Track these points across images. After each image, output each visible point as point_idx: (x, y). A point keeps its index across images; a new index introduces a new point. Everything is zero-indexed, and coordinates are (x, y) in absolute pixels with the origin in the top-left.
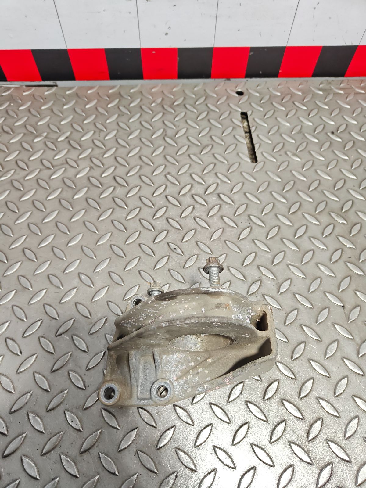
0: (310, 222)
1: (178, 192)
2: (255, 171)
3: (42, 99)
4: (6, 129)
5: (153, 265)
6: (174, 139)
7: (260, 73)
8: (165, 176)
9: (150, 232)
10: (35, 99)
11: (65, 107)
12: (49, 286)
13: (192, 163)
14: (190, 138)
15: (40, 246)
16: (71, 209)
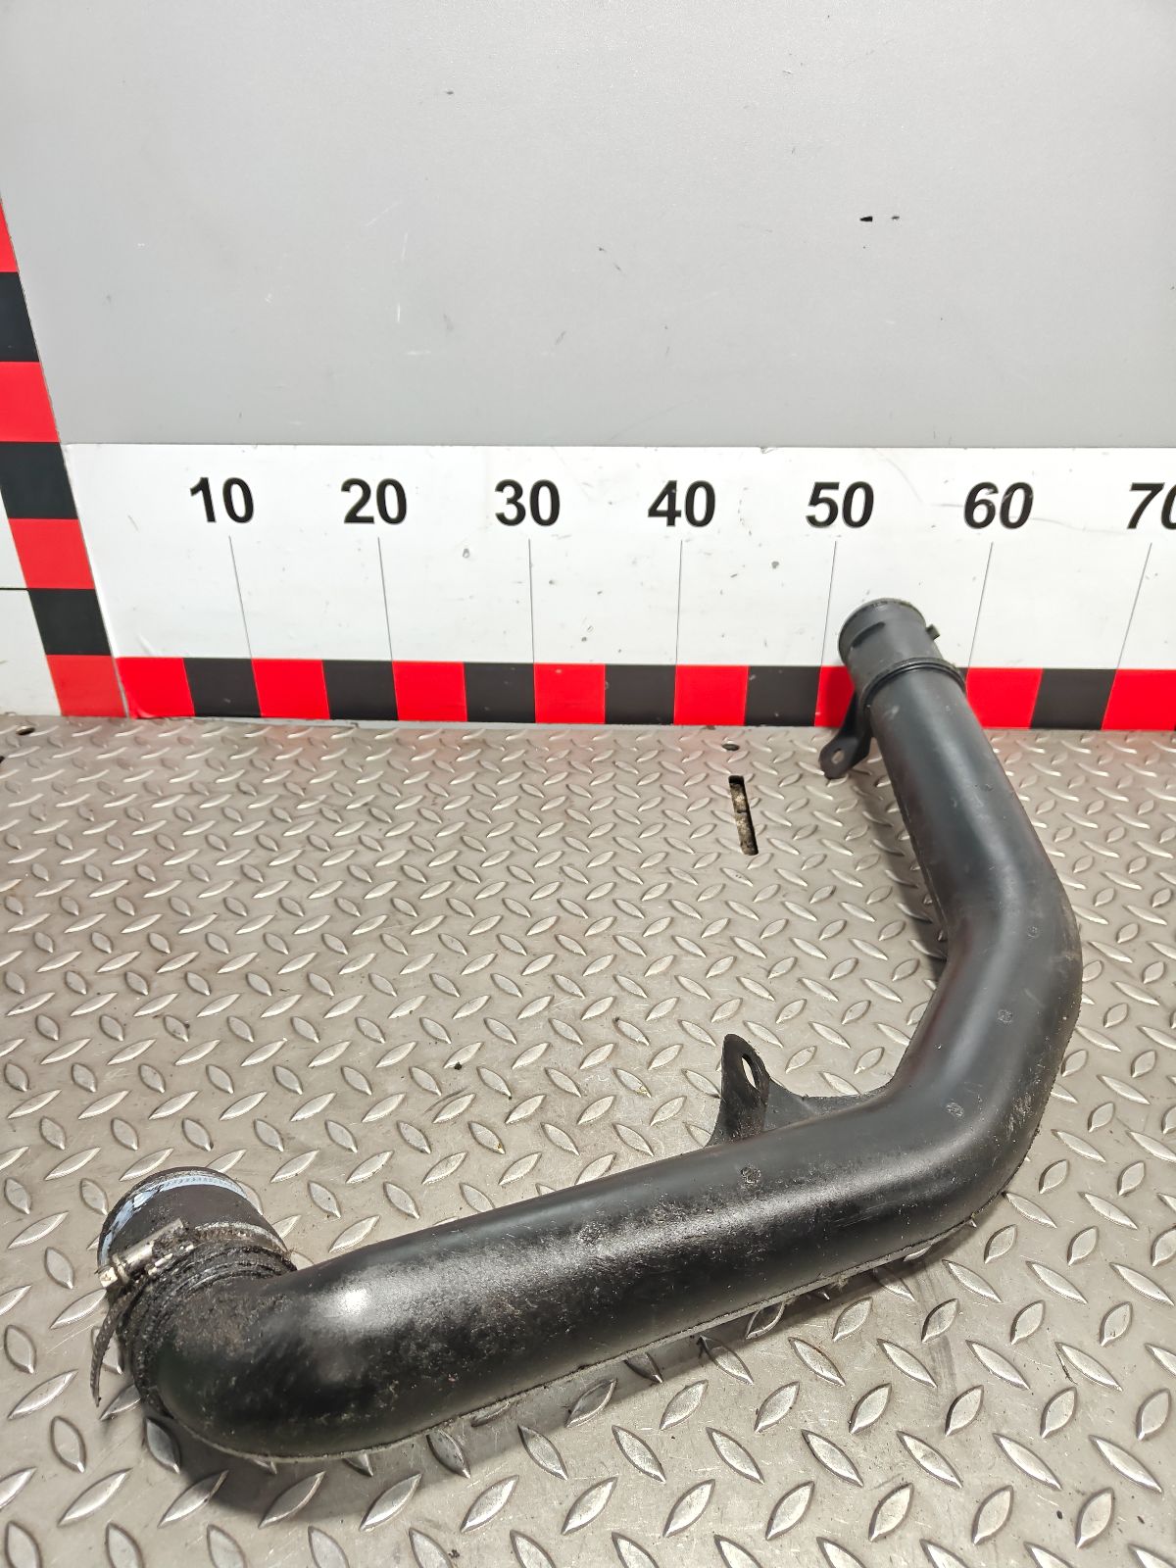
0: (866, 954)
1: (586, 893)
2: (751, 867)
3: (326, 745)
4: (244, 787)
5: (517, 1011)
6: (586, 812)
7: (775, 718)
8: (561, 868)
9: (517, 956)
10: (311, 744)
11: (369, 759)
12: (292, 1037)
13: (618, 850)
14: (619, 812)
15: (283, 971)
16: (358, 914)
